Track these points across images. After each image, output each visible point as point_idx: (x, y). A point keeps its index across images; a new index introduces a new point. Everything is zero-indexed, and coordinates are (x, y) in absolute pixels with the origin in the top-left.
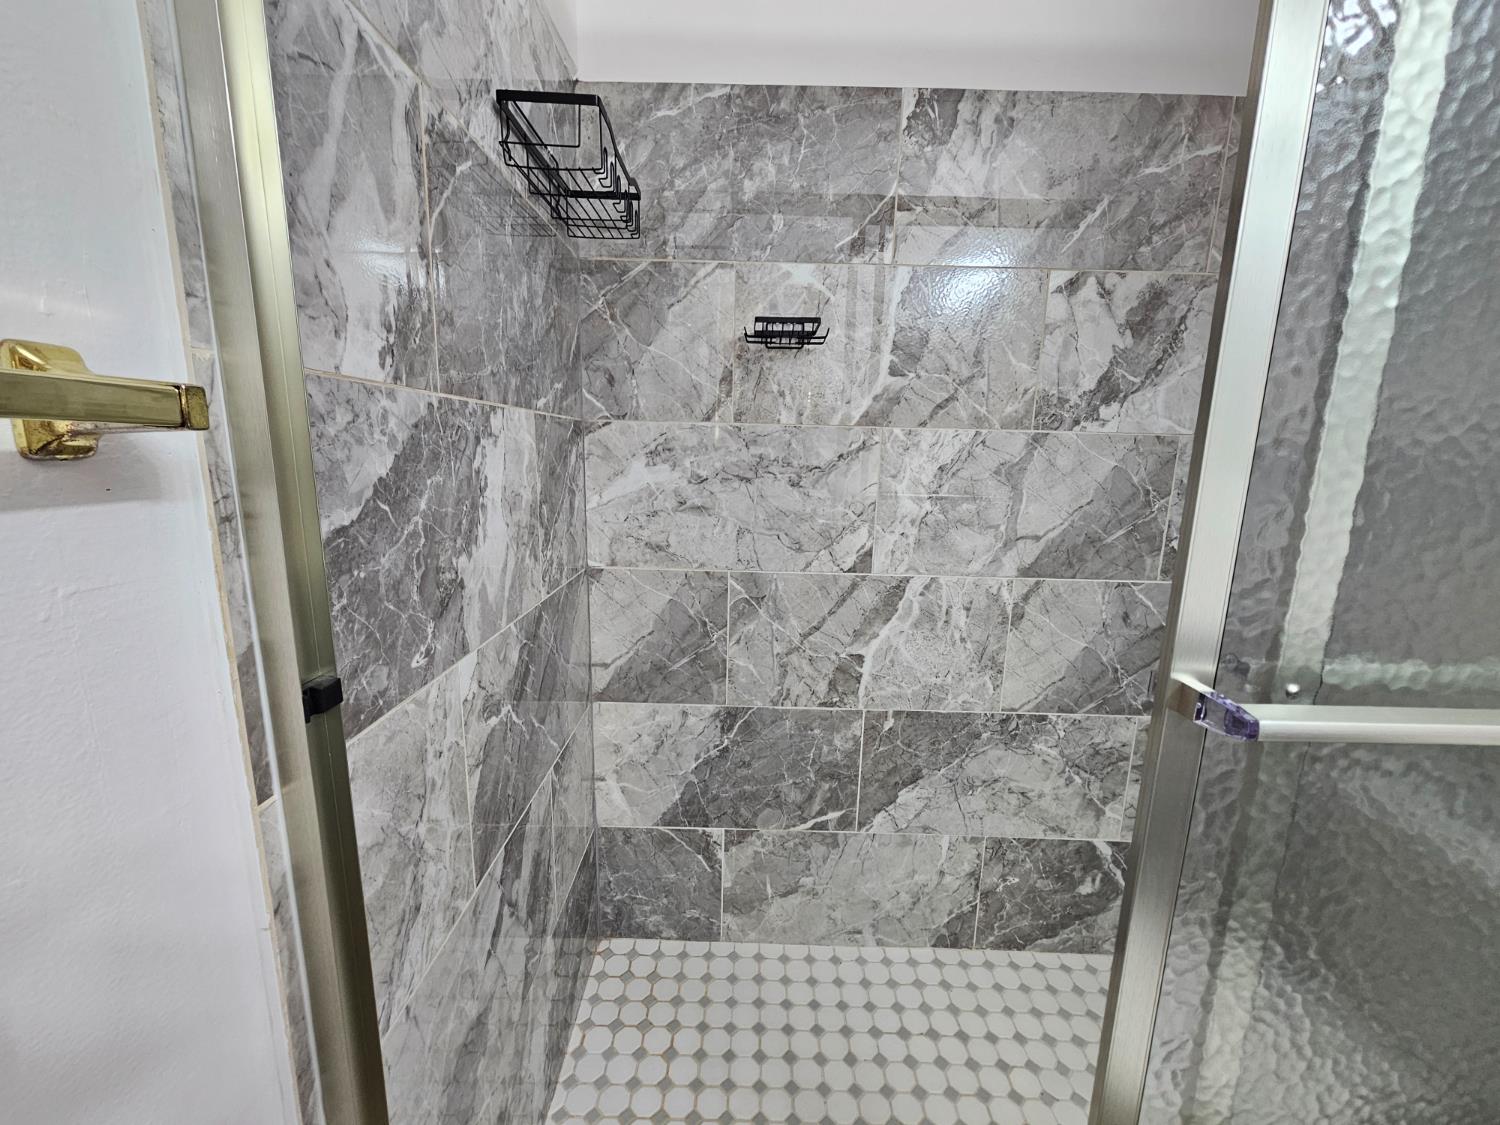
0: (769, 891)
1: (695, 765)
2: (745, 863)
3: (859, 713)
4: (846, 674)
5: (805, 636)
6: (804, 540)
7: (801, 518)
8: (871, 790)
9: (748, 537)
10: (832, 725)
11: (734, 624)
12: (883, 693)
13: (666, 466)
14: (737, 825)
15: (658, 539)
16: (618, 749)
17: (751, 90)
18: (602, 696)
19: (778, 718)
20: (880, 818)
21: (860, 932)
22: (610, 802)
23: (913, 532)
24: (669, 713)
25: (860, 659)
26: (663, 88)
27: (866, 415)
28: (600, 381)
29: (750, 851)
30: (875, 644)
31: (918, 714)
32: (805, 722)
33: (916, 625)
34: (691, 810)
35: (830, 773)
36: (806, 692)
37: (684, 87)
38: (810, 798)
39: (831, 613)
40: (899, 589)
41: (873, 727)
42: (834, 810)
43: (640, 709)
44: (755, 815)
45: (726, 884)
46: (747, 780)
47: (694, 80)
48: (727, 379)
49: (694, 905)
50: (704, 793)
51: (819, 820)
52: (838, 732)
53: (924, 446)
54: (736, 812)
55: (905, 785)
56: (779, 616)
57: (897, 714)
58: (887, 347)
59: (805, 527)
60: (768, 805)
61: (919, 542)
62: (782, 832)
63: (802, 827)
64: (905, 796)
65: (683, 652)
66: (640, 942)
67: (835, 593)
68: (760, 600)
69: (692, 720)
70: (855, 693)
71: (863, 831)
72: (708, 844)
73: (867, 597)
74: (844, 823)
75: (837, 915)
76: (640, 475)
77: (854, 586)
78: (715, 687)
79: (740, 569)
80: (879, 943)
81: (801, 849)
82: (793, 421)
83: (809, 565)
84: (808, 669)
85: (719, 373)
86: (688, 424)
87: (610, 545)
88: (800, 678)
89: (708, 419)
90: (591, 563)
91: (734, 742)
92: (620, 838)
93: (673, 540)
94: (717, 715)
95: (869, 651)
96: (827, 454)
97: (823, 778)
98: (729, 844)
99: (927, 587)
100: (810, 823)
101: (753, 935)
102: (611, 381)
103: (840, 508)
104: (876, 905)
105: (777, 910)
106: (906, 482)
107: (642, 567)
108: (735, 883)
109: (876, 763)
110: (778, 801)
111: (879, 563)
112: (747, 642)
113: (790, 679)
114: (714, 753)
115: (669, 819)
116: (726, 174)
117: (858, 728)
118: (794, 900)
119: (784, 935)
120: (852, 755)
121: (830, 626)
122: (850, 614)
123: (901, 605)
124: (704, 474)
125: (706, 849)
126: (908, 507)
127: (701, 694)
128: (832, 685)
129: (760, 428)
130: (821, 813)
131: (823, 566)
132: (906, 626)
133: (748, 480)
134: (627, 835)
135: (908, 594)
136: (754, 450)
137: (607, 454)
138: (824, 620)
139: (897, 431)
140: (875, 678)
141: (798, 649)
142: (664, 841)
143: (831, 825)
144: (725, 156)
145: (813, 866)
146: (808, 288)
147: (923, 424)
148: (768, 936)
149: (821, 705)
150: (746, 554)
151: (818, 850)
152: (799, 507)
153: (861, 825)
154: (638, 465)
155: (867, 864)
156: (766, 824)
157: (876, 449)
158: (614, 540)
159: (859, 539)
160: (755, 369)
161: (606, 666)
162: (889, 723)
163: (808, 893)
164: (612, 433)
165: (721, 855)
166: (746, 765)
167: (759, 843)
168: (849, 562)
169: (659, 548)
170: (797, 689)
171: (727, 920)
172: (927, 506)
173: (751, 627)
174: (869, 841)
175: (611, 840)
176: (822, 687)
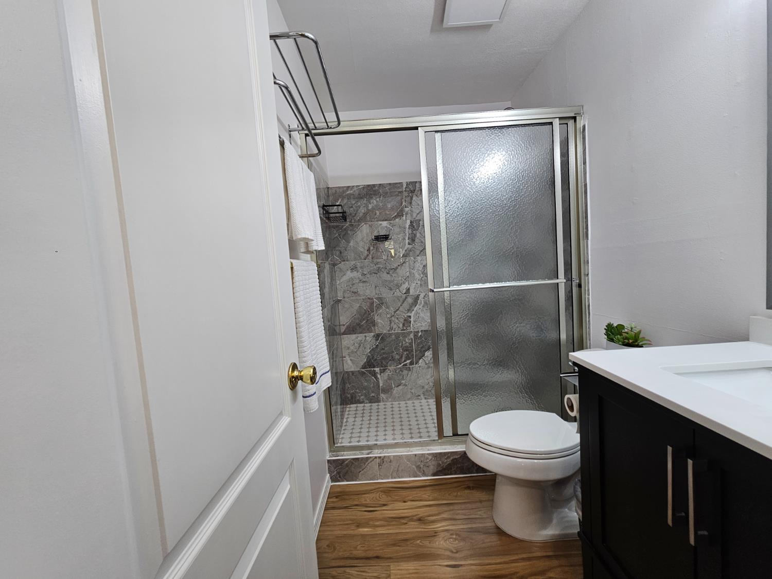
0: (393, 386)
1: (369, 351)
2: (386, 378)
3: (412, 332)
4: (407, 321)
5: (395, 312)
6: (392, 287)
7: (391, 282)
8: (417, 353)
9: (378, 288)
10: (405, 335)
11: (376, 310)
12: (417, 325)
13: (356, 272)
14: (382, 367)
15: (355, 290)
16: (348, 348)
17: (368, 186)
18: (344, 333)
19: (390, 335)
20: (421, 361)
21: (419, 396)
22: (347, 364)
23: (419, 282)
24: (361, 337)
25: (410, 317)
26: (348, 187)
27: (403, 255)
28: (338, 253)
29: (387, 374)
30: (413, 312)
31: (427, 330)
32: (397, 335)
33: (423, 306)
34: (370, 364)
35: (406, 349)
36: (397, 328)
37: (353, 186)
38: (401, 357)
39: (401, 305)
40: (417, 297)
41: (416, 335)
42: (409, 360)
43: (354, 336)
44: (387, 364)
45: (381, 385)
46: (384, 353)
47: (355, 185)
48: (369, 250)
49: (373, 392)
50: (373, 358)
51: (405, 363)
52: (407, 337)
53: (419, 261)
54: (382, 363)
55: (426, 351)
56: (388, 307)
57: (422, 331)
58: (407, 238)
59: (392, 284)
60: (390, 360)
61: (421, 285)
62: (395, 368)
63: (400, 366)
64: (427, 354)
65: (364, 320)
66: (359, 405)
67: (401, 300)
68: (382, 304)
69: (367, 338)
70: (410, 326)
71: (417, 365)
72: (375, 373)
73: (410, 300)
74: (411, 363)
75: (413, 391)
76: (350, 275)
77: (406, 298)
78: (373, 328)
79: (377, 296)
80: (425, 398)
81: (401, 372)
82: (386, 258)
83: (394, 293)
84: (397, 321)
85: (366, 248)
86: (360, 261)
87: (343, 293)
88: (395, 323)
89: (365, 260)
90: (339, 298)
91: (379, 343)
92: (351, 374)
93: (359, 290)
94: (374, 336)
95: (412, 315)
96: (396, 266)
97: (404, 351)
98: (381, 372)
99: (425, 296)
100: (402, 365)
101: (390, 400)
102: (341, 253)
103: (400, 278)
104: (423, 387)
105: (396, 391)
106: (416, 270)
107: (352, 298)
108: (383, 384)
109: (418, 345)
110: (393, 359)
111: (412, 291)
112: (380, 315)
113: (393, 324)
114: (374, 346)
115: (364, 367)
116: (364, 204)
117: (412, 336)
118: (401, 387)
119: (399, 399)
120: (411, 344)
121: (401, 309)
122: (406, 305)
123: (419, 301)
124: (365, 273)
125: (374, 374)
126: (417, 276)
127: (370, 331)
128: (404, 325)
129: (378, 260)
130: (405, 361)
131: (398, 293)
132: (421, 307)
133: (376, 273)
134: (353, 373)
135: (420, 298)
136: (377, 266)
137: (341, 270)
138: (399, 307)
139: (412, 258)
140: (414, 321)
141: (393, 316)
142: (363, 373)
143: (408, 364)
144: (364, 200)
145: (404, 377)
146: (386, 227)
147: (418, 256)
148: (394, 399)
149: (402, 330)
150: (378, 292)
151: (405, 372)
152: (390, 279)
153: (416, 364)
154: (349, 273)
155: (419, 375)
156: (390, 366)
157: (407, 263)
158: (344, 292)
159: (406, 285)
160: (376, 246)
161: (344, 325)
162: (420, 334)
163: (404, 385)
164: (342, 265)
165: (379, 376)
166: (383, 349)
167: (389, 372)
168: (404, 291)
169: (356, 293)
170: (395, 326)
171: (382, 396)
172: (422, 276)
173: (381, 311)
174: (419, 368)
175: (349, 375)
176: (401, 325)
